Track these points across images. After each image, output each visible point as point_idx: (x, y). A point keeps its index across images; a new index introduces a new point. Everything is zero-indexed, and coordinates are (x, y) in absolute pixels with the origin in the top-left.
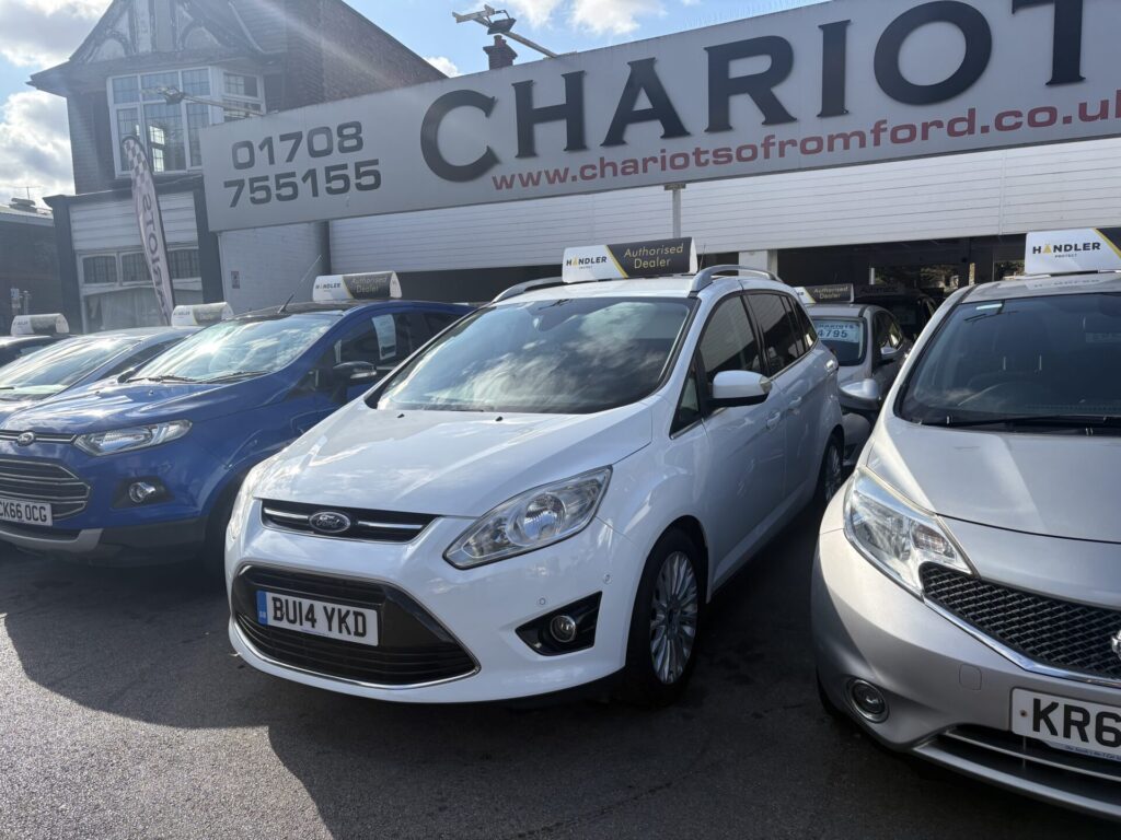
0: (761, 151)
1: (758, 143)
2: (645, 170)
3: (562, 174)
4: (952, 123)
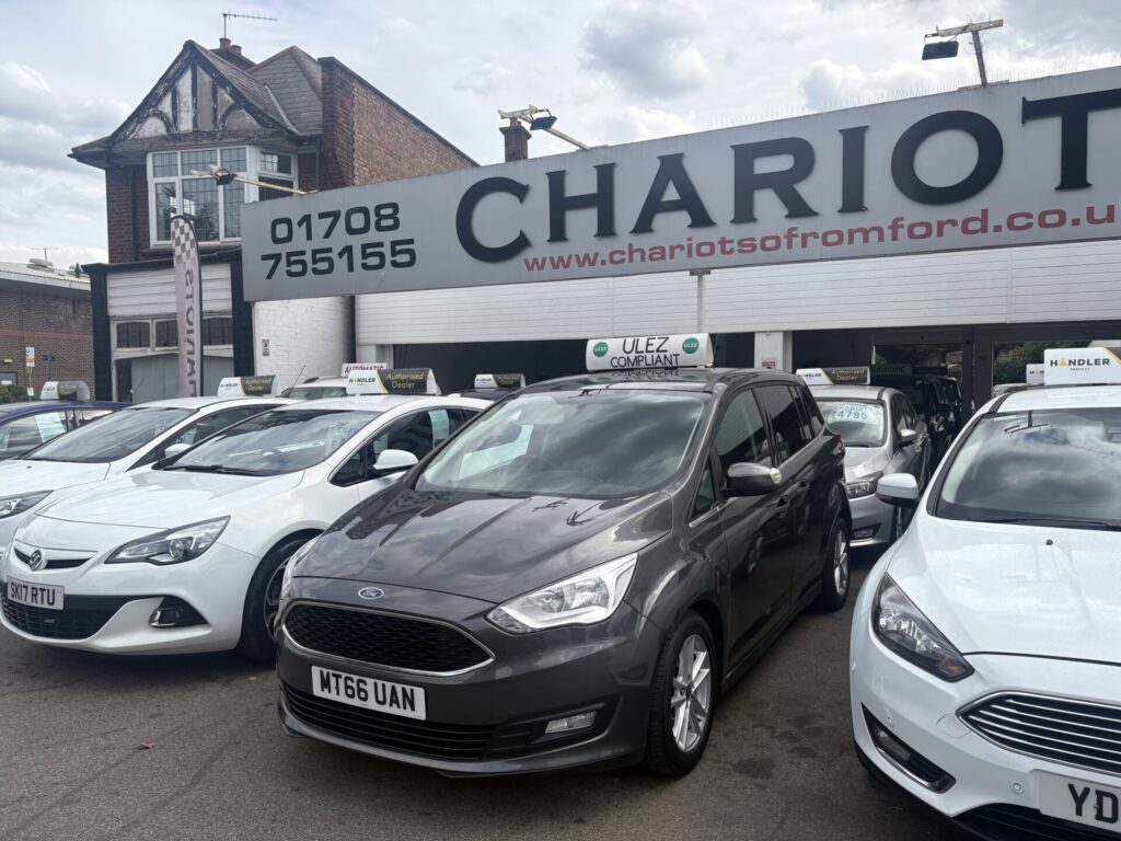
1: (781, 233)
2: (672, 257)
3: (592, 259)
4: (966, 222)
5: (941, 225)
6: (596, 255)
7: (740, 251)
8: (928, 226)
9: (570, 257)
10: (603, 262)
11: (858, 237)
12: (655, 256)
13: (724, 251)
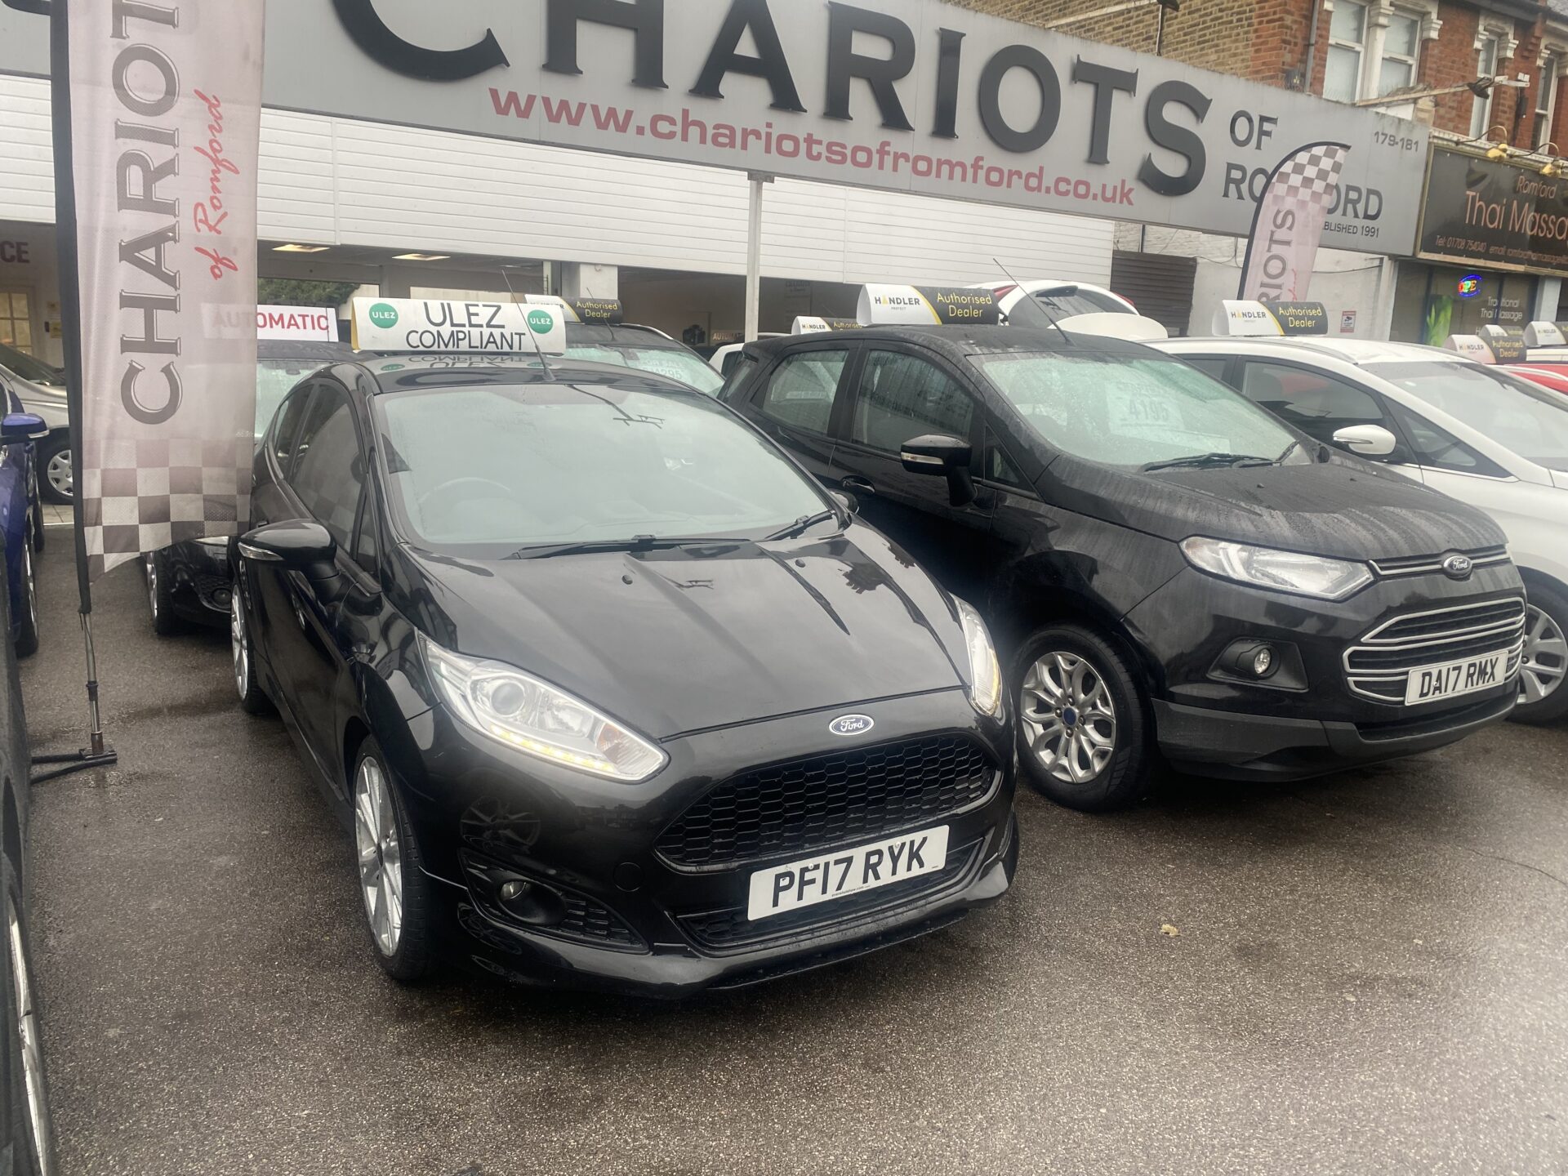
0: (876, 158)
1: (875, 147)
2: (744, 146)
3: (621, 118)
4: (1030, 175)
5: (1011, 174)
6: (629, 114)
7: (829, 159)
8: (1000, 171)
9: (582, 107)
10: (640, 131)
11: (945, 169)
12: (721, 140)
13: (810, 155)
